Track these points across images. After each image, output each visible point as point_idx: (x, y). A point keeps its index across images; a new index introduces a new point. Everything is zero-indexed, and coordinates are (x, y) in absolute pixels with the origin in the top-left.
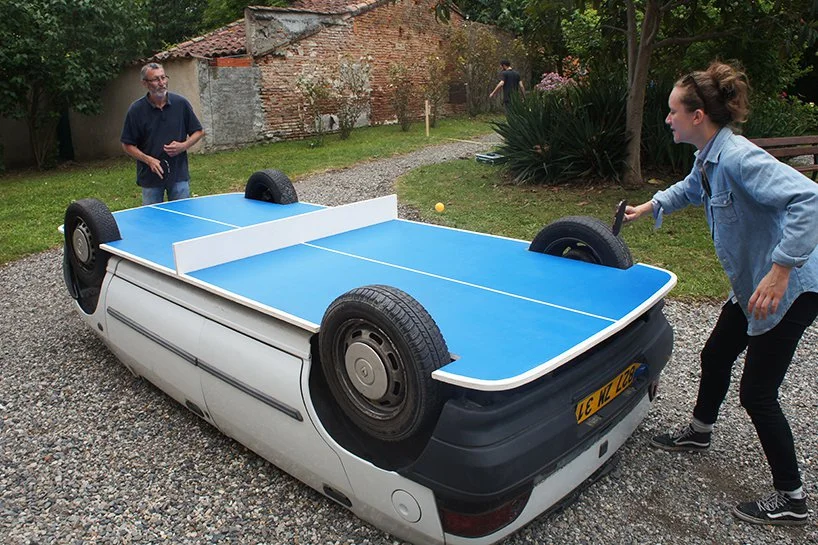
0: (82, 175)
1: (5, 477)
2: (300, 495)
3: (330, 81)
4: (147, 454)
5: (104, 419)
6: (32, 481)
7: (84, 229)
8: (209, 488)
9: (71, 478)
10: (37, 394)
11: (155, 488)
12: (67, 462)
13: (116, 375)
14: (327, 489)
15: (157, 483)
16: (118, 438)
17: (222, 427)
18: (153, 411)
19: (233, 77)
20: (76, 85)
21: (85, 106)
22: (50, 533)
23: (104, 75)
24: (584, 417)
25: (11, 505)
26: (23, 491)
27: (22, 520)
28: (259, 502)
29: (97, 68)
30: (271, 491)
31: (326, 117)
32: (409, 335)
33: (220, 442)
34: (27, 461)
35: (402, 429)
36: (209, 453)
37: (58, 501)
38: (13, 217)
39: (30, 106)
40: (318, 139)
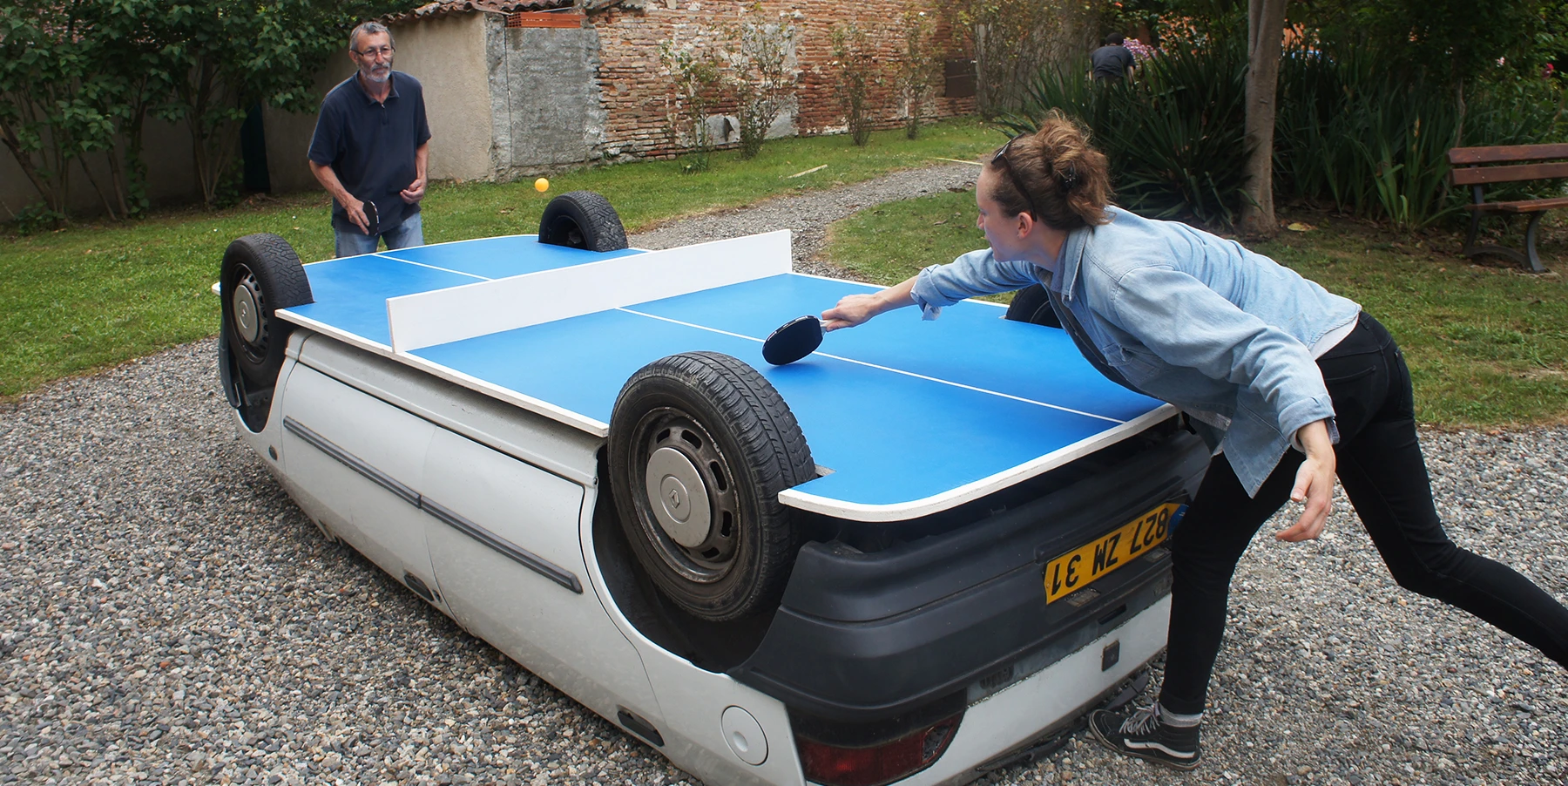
0: (278, 215)
1: (92, 691)
2: (583, 729)
3: (724, 55)
4: (332, 662)
5: (268, 606)
6: (134, 697)
7: (252, 285)
8: (429, 716)
9: (200, 695)
10: (161, 565)
11: (339, 713)
12: (196, 670)
13: (297, 537)
14: (625, 715)
15: (342, 707)
16: (287, 636)
17: (465, 619)
18: (351, 595)
19: (548, 46)
20: (275, 60)
21: (289, 96)
22: (154, 778)
23: (322, 41)
24: (1063, 591)
25: (95, 733)
26: (117, 713)
27: (111, 756)
28: (511, 739)
29: (312, 30)
30: (535, 723)
31: (715, 120)
32: (737, 425)
33: (460, 644)
34: (130, 666)
35: (737, 595)
36: (438, 662)
37: (174, 729)
38: (152, 283)
39: (194, 99)
40: (701, 157)
